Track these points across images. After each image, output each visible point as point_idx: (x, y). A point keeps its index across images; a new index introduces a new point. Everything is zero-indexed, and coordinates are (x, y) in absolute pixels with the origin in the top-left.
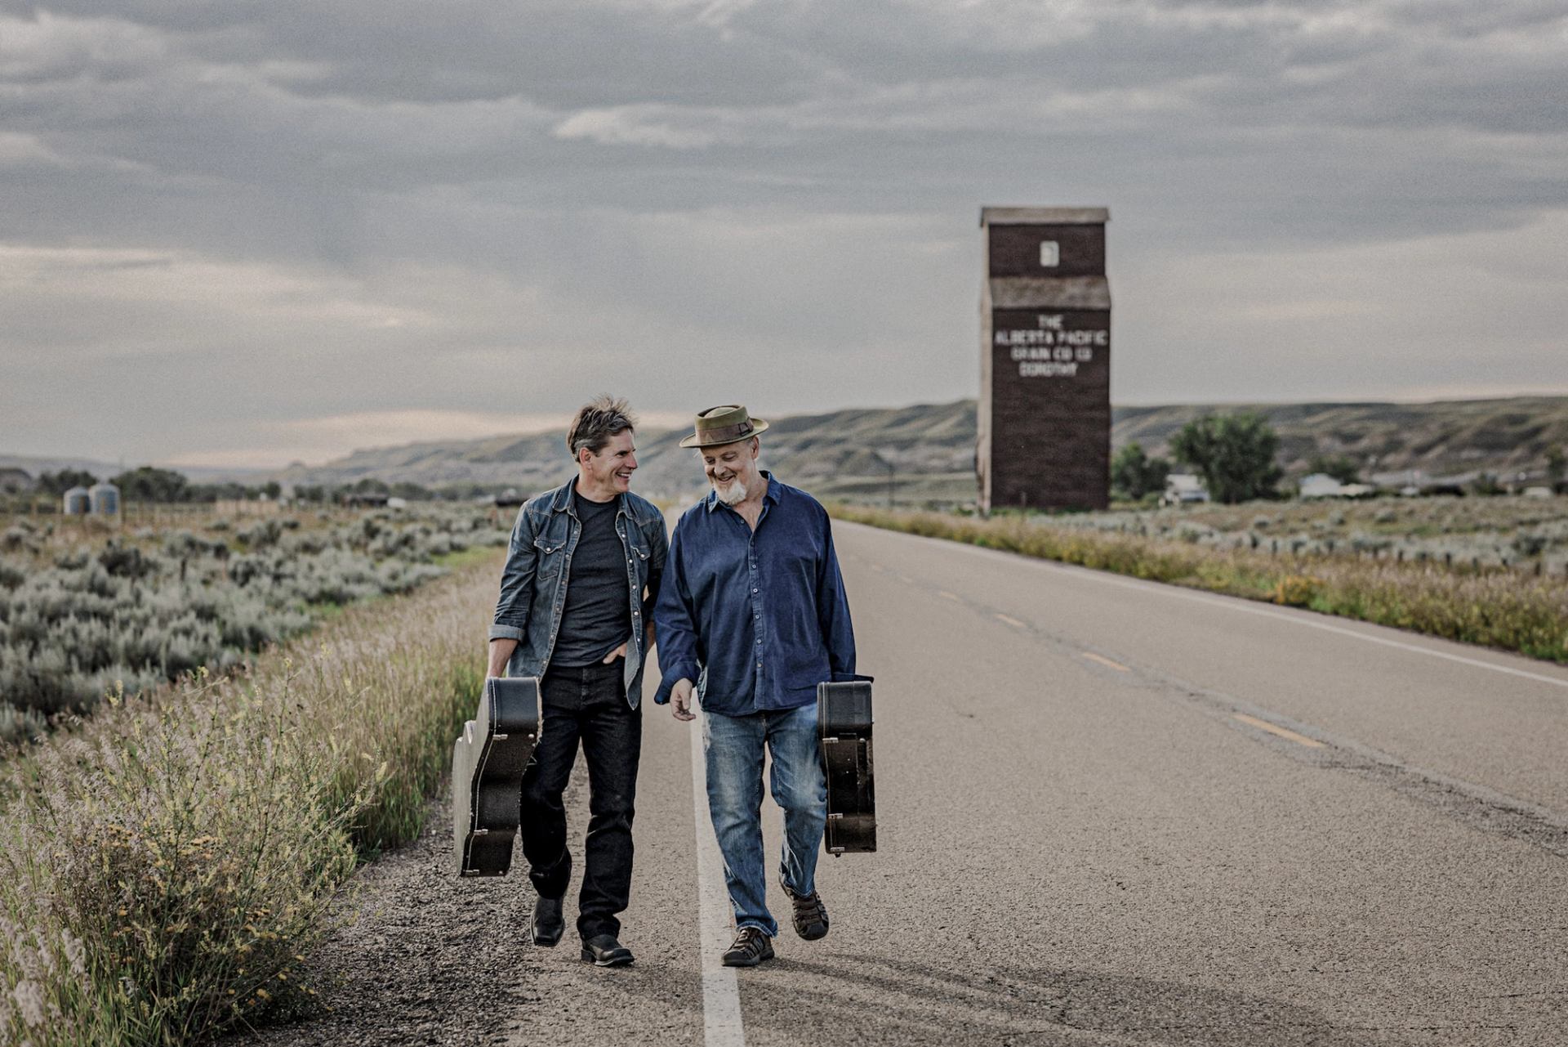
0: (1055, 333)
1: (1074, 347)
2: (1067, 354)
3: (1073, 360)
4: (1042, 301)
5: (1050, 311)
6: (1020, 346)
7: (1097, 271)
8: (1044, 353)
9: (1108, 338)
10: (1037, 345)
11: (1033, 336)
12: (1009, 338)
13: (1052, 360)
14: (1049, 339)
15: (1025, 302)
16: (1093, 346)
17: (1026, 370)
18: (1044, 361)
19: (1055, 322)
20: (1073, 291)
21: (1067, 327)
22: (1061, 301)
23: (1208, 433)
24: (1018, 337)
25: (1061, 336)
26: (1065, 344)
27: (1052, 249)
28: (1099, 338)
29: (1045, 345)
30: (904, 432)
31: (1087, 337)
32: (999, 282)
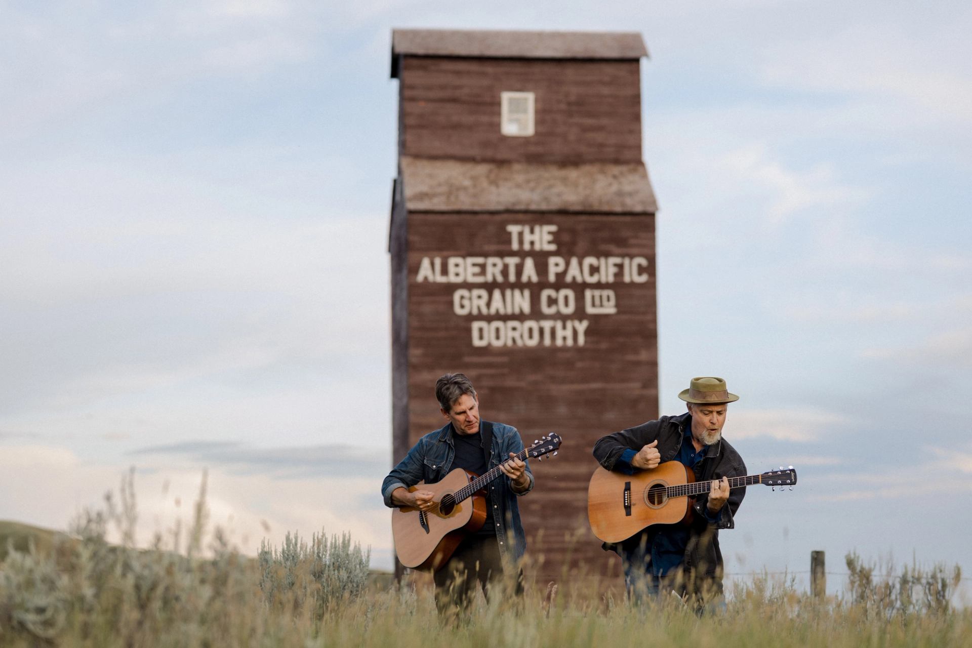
0: (541, 258)
1: (580, 288)
2: (566, 302)
3: (580, 314)
8: (521, 301)
9: (650, 269)
10: (505, 286)
11: (494, 268)
12: (445, 271)
13: (536, 314)
14: (530, 271)
16: (618, 285)
17: (483, 336)
18: (520, 317)
21: (568, 247)
25: (555, 265)
26: (560, 283)
28: (633, 270)
29: (519, 285)
31: (607, 270)
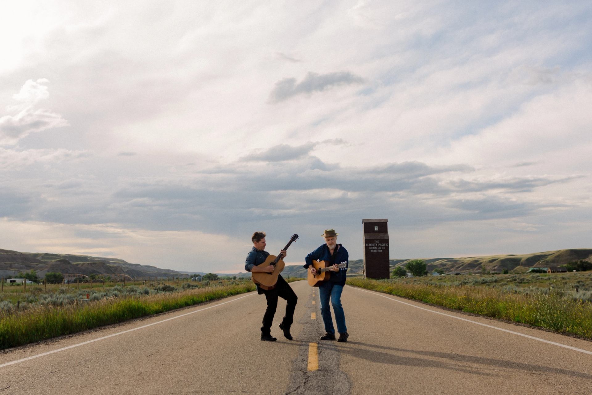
0: (378, 244)
1: (381, 247)
2: (380, 248)
3: (382, 249)
4: (375, 238)
5: (377, 240)
6: (371, 246)
7: (386, 231)
8: (376, 248)
10: (374, 246)
11: (373, 244)
13: (377, 249)
15: (371, 238)
16: (385, 246)
17: (372, 251)
19: (378, 242)
20: (381, 236)
21: (380, 243)
22: (378, 238)
23: (413, 264)
24: (370, 245)
26: (380, 246)
27: (377, 227)
28: (386, 245)
29: (376, 246)
30: (357, 265)
31: (384, 245)
32: (366, 234)
